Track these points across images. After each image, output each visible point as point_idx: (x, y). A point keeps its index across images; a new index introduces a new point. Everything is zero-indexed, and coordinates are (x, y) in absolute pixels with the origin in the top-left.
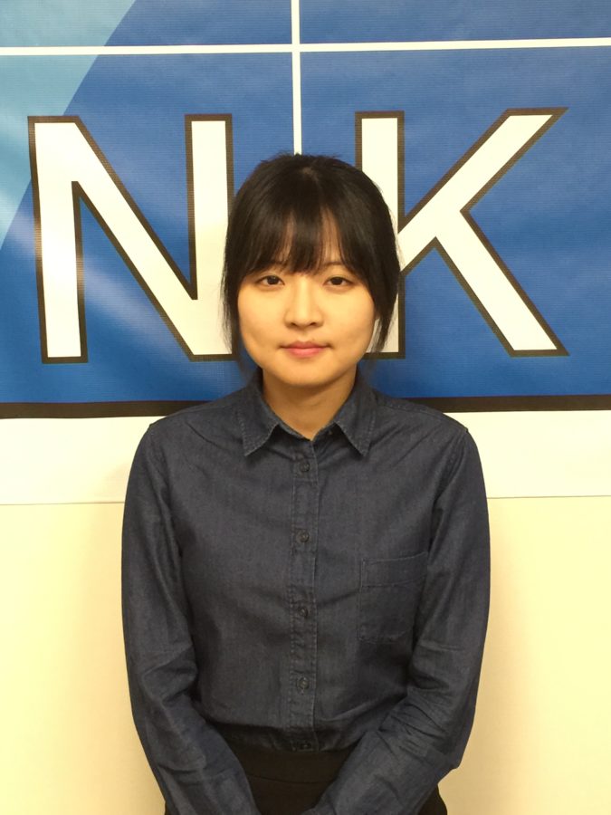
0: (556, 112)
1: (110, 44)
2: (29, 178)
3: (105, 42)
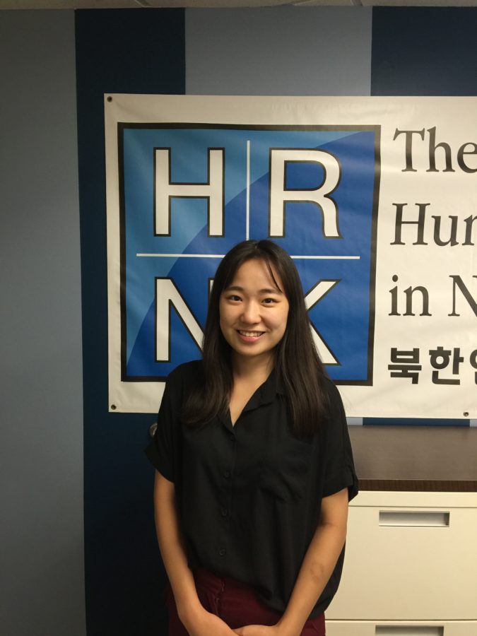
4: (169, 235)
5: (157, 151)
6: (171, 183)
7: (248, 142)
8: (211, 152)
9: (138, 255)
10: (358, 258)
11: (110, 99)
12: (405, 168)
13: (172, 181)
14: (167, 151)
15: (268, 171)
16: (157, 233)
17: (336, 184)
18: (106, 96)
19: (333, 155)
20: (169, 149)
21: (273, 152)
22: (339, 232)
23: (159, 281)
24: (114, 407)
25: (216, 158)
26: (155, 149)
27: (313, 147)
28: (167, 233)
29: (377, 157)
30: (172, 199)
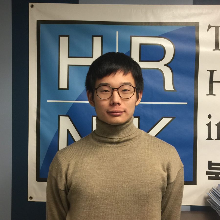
4: (68, 89)
5: (61, 37)
6: (69, 57)
7: (117, 32)
8: (94, 38)
9: (48, 101)
10: (186, 103)
11: (32, 6)
12: (214, 48)
13: (70, 56)
14: (67, 37)
15: (129, 50)
16: (60, 87)
17: (171, 58)
18: (30, 4)
19: (169, 40)
20: (68, 36)
21: (132, 38)
22: (174, 88)
24: (31, 198)
25: (97, 42)
26: (60, 36)
27: (157, 35)
28: (67, 88)
29: (197, 42)
30: (70, 67)
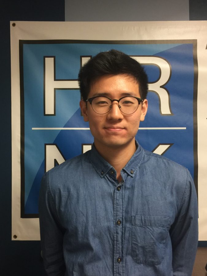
0: (171, 144)
1: (64, 127)
2: (44, 158)
3: (63, 126)
4: (55, 115)
5: (46, 59)
6: (55, 80)
9: (33, 129)
10: (185, 128)
11: (14, 25)
13: (56, 79)
14: (53, 58)
16: (46, 113)
17: (168, 79)
18: (11, 23)
19: (165, 60)
20: (54, 57)
22: (171, 111)
23: (47, 146)
24: (15, 237)
26: (45, 57)
27: (152, 55)
28: (53, 113)
30: (57, 90)
